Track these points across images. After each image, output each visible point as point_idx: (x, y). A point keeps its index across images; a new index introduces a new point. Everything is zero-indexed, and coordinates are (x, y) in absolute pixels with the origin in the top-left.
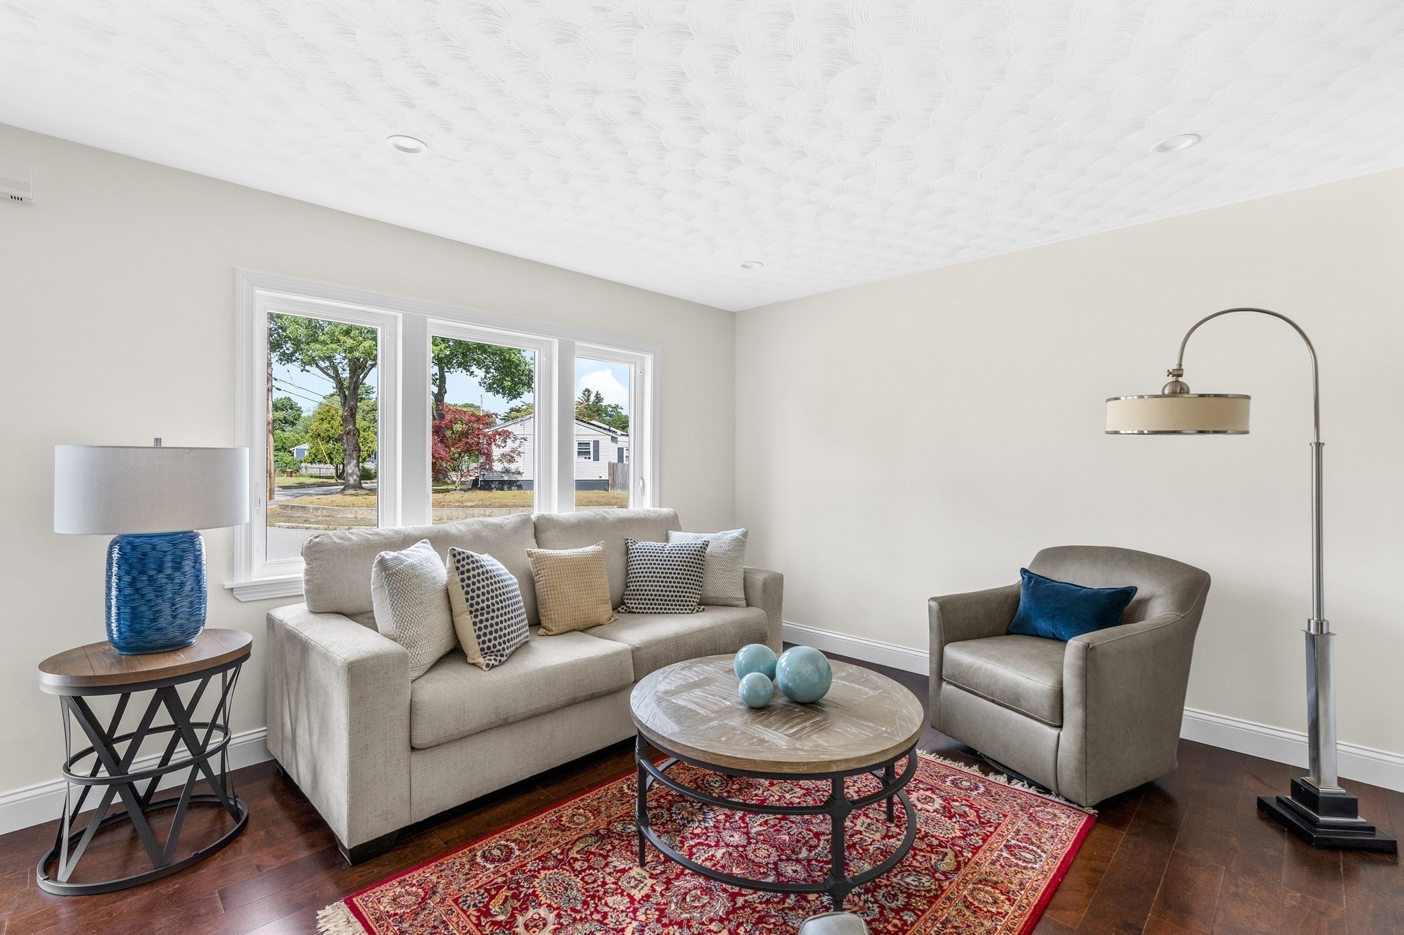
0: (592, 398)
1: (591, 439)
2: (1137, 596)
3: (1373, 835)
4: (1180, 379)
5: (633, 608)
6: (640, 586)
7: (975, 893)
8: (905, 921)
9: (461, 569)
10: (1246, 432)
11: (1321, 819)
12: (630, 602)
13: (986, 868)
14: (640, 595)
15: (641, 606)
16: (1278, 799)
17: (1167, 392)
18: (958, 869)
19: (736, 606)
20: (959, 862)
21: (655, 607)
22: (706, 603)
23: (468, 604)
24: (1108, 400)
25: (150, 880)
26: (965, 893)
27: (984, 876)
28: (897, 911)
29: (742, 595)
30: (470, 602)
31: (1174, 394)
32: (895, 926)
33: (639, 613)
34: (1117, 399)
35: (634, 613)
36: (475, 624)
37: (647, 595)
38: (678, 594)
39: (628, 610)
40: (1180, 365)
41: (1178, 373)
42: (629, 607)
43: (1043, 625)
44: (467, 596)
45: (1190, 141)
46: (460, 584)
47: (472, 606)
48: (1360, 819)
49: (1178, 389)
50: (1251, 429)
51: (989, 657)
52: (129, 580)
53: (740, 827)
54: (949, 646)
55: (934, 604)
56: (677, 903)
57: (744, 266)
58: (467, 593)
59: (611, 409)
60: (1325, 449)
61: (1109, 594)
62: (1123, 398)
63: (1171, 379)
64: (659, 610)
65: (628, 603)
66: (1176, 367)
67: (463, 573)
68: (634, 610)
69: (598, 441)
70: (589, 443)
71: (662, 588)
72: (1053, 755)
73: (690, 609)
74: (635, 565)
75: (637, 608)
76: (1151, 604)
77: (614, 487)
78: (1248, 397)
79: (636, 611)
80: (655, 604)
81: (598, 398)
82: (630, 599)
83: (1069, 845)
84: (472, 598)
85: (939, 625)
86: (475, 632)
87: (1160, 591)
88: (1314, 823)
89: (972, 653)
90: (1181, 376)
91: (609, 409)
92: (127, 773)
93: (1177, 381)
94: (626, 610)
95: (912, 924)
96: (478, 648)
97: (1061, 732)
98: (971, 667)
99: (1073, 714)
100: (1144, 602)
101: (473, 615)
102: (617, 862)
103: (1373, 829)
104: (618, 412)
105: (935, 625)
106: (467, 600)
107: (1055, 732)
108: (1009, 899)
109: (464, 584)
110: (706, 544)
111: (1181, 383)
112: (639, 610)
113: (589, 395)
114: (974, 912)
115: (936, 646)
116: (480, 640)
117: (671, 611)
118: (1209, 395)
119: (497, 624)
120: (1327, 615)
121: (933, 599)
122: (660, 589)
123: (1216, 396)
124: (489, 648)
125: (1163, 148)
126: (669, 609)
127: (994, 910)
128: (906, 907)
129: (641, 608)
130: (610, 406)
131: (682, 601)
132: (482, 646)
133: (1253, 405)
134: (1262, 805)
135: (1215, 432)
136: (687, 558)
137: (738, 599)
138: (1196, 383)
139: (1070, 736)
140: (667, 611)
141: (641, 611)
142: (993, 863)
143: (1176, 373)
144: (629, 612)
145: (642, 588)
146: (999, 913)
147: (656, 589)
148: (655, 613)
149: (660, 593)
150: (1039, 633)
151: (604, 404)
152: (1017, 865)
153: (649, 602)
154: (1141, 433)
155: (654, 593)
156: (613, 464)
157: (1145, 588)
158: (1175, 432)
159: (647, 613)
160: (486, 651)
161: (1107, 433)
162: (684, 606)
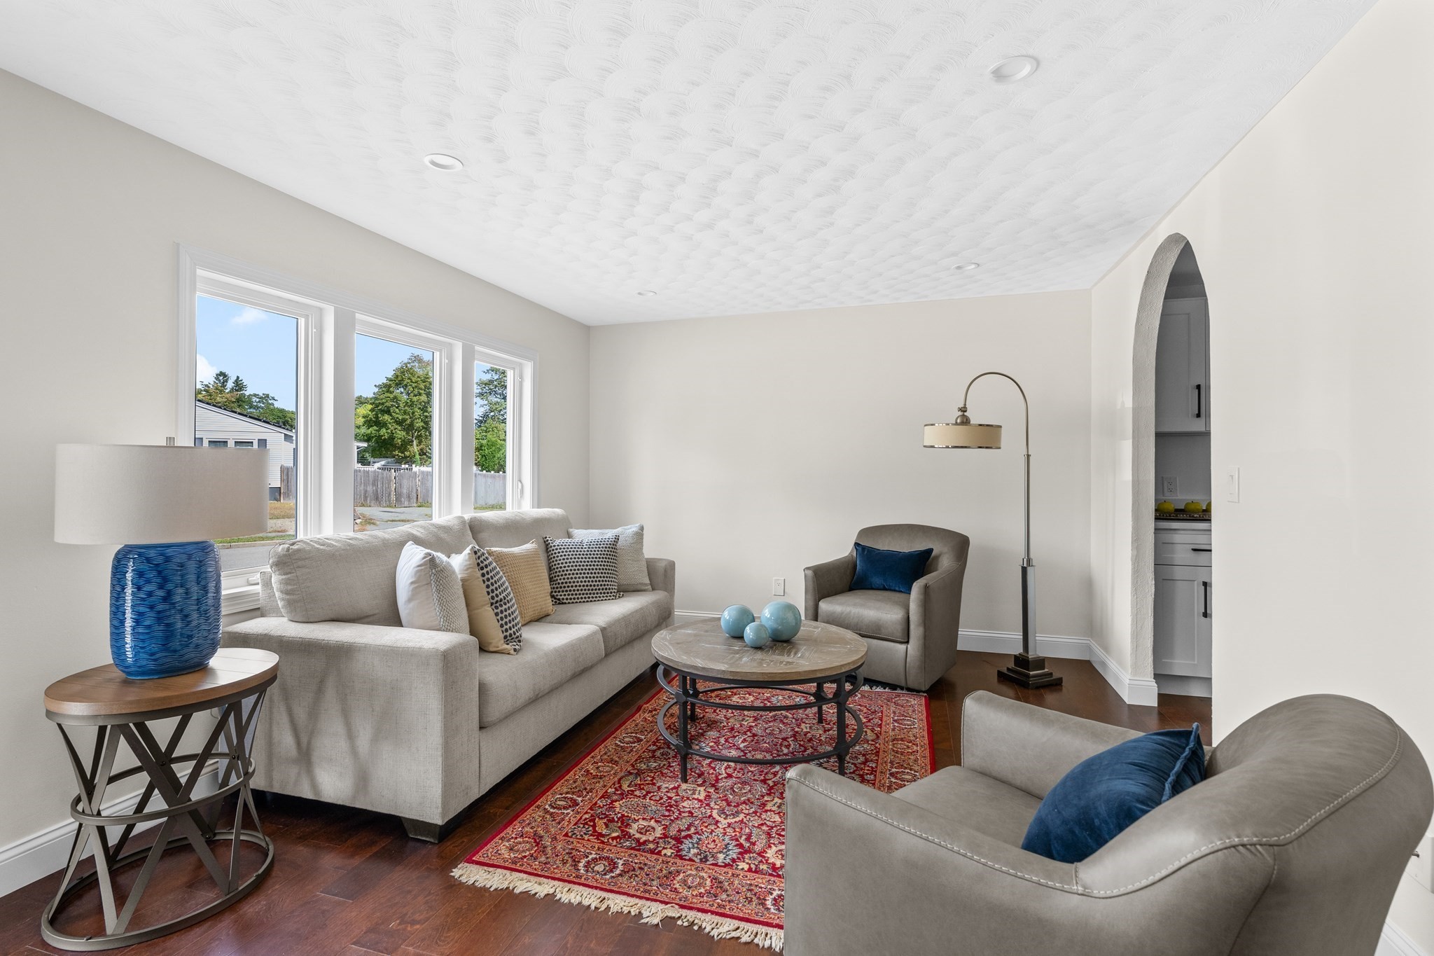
0: (230, 385)
1: (254, 438)
2: (934, 554)
3: (1052, 677)
4: (965, 414)
5: (563, 599)
6: (568, 578)
7: (895, 745)
8: (872, 767)
9: (481, 565)
10: (1000, 448)
11: (1031, 673)
12: (559, 594)
13: (891, 733)
14: (568, 587)
15: (570, 596)
16: (1008, 669)
17: (958, 421)
18: (878, 737)
19: (644, 590)
20: (876, 734)
21: (583, 596)
22: (624, 591)
23: (490, 596)
24: (926, 425)
25: (210, 915)
26: (890, 747)
27: (893, 737)
28: (864, 763)
29: (648, 582)
30: (491, 594)
31: (963, 423)
32: (868, 770)
33: (569, 603)
34: (932, 425)
35: (565, 603)
36: (497, 614)
37: (576, 586)
38: (603, 583)
39: (558, 602)
40: (965, 405)
41: (963, 410)
42: (559, 599)
43: (877, 580)
44: (488, 590)
45: (973, 266)
46: (481, 579)
47: (493, 598)
48: (1046, 670)
49: (965, 421)
50: (1002, 445)
51: (855, 605)
52: (163, 594)
53: (731, 747)
54: (823, 602)
55: (810, 573)
56: (731, 794)
57: (640, 294)
58: (488, 587)
59: (258, 400)
60: (1031, 458)
61: (918, 554)
62: (936, 425)
63: (960, 413)
64: (587, 599)
65: (557, 595)
66: (962, 405)
67: (482, 568)
68: (565, 601)
69: (266, 440)
70: (252, 442)
71: (589, 579)
72: (903, 661)
73: (613, 596)
74: (560, 560)
75: (567, 599)
76: (940, 559)
77: (288, 496)
78: (1001, 427)
79: (567, 602)
80: (583, 594)
81: (239, 385)
82: (559, 592)
83: (925, 712)
84: (493, 591)
85: (814, 588)
86: (498, 622)
87: (945, 550)
88: (1028, 676)
89: (841, 604)
90: (966, 411)
91: (254, 399)
92: (190, 800)
93: (963, 415)
94: (556, 602)
95: (876, 767)
96: (502, 636)
97: (909, 646)
98: (842, 613)
99: (916, 632)
100: (937, 557)
101: (493, 607)
102: (666, 785)
103: (1051, 674)
104: (268, 403)
105: (811, 587)
106: (488, 593)
107: (903, 647)
108: (914, 744)
109: (485, 578)
110: (617, 538)
111: (966, 416)
112: (569, 601)
113: (226, 381)
114: (902, 754)
115: (811, 603)
116: (504, 629)
117: (598, 598)
118: (984, 425)
119: (506, 617)
120: (1032, 556)
121: (808, 568)
122: (587, 580)
123: (987, 425)
124: (511, 635)
125: (959, 268)
126: (596, 597)
127: (910, 751)
128: (867, 761)
129: (571, 599)
130: (255, 395)
131: (606, 589)
132: (505, 634)
133: (1004, 431)
134: (1000, 674)
135: (987, 448)
136: (605, 551)
137: (646, 585)
138: (975, 418)
139: (914, 647)
140: (595, 599)
141: (571, 601)
142: (893, 730)
143: (963, 409)
144: (559, 604)
145: (570, 580)
146: (914, 752)
147: (583, 580)
148: (584, 602)
149: (587, 583)
150: (873, 586)
151: (247, 393)
152: (906, 728)
153: (578, 593)
154: (948, 447)
155: (582, 584)
156: (288, 469)
157: (937, 547)
158: (966, 447)
159: (577, 602)
160: (508, 638)
161: (925, 446)
162: (608, 593)
